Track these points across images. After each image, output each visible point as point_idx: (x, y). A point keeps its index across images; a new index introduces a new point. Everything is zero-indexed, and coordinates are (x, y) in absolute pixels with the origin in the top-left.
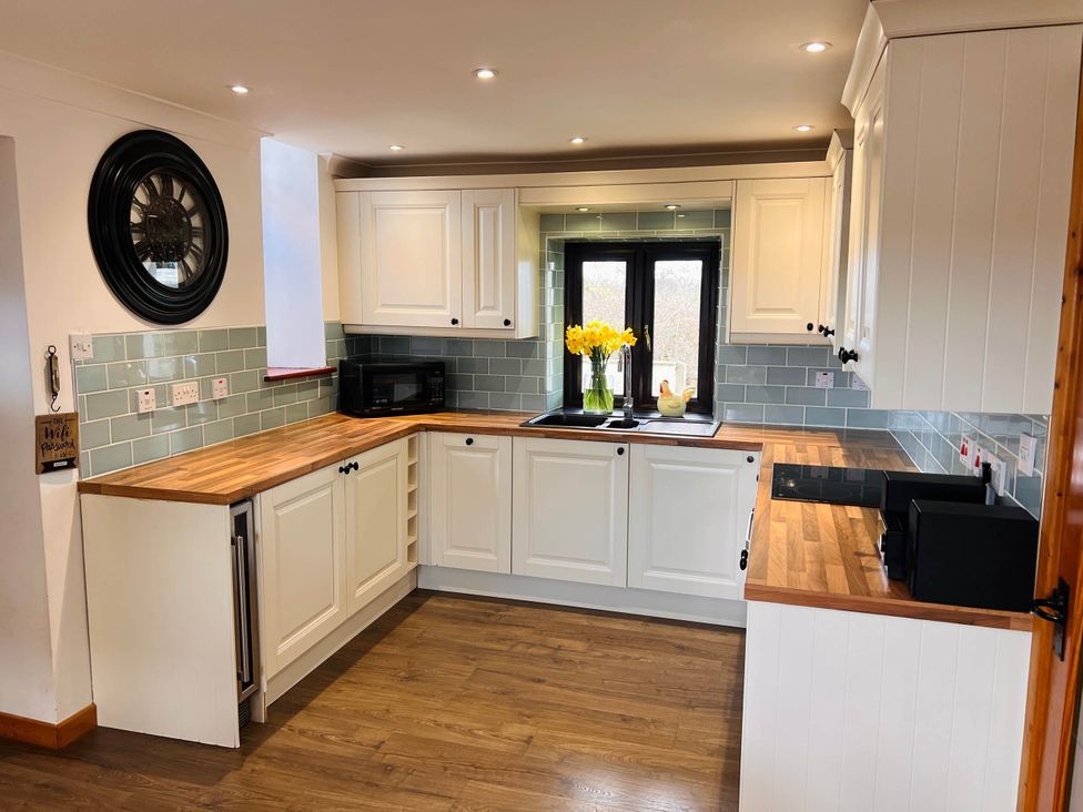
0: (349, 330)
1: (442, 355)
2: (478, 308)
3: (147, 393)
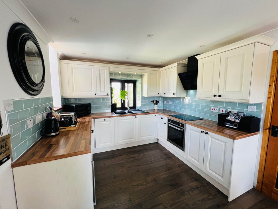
0: (64, 97)
1: (87, 102)
2: (100, 91)
3: (31, 121)
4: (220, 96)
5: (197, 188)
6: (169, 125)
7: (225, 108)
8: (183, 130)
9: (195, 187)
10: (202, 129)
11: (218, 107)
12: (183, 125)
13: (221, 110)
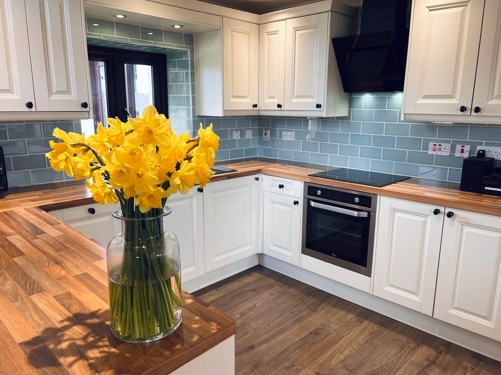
4: (477, 110)
5: (433, 363)
6: (313, 204)
7: (468, 143)
8: (365, 214)
9: (426, 363)
10: (433, 204)
11: (448, 142)
12: (367, 201)
13: (459, 147)
